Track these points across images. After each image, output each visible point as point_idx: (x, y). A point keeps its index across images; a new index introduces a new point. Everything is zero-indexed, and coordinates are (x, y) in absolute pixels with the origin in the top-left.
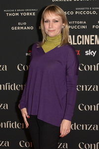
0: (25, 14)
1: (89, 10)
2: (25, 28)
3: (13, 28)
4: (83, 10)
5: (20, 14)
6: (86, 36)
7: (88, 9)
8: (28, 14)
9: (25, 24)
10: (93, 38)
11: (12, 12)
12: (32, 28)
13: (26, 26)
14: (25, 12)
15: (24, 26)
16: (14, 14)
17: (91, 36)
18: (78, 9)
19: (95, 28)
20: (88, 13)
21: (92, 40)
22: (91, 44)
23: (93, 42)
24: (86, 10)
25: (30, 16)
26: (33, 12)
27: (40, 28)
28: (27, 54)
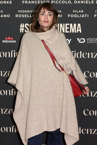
2: (2, 16)
6: (61, 24)
9: (2, 11)
12: (9, 16)
13: (3, 14)
17: (66, 24)
19: (70, 17)
20: (64, 2)
21: (67, 28)
22: (66, 32)
23: (68, 30)
25: (6, 4)
26: (9, 0)
27: (17, 16)
28: (4, 41)
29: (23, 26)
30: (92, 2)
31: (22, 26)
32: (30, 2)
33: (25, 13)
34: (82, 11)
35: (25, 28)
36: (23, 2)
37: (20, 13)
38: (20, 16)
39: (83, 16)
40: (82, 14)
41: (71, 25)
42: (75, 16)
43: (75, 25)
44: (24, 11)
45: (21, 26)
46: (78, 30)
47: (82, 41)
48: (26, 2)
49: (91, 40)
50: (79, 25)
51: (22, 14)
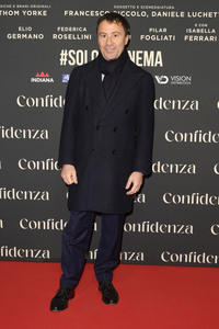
0: (29, 13)
1: (136, 10)
2: (30, 36)
3: (9, 36)
4: (126, 10)
5: (21, 13)
6: (129, 52)
7: (134, 7)
8: (35, 13)
9: (30, 29)
10: (142, 55)
11: (8, 9)
12: (41, 36)
13: (32, 33)
14: (29, 9)
15: (28, 33)
16: (11, 13)
17: (138, 52)
18: (118, 7)
19: (144, 39)
20: (133, 14)
21: (138, 58)
22: (138, 64)
23: (141, 62)
24: (131, 10)
25: (37, 16)
26: (42, 9)
27: (55, 36)
28: (33, 80)
29: (66, 54)
30: (182, 14)
31: (64, 54)
32: (76, 13)
33: (68, 33)
34: (165, 30)
35: (68, 57)
36: (66, 13)
37: (60, 32)
38: (60, 37)
39: (166, 38)
40: (164, 34)
41: (146, 53)
42: (153, 38)
43: (152, 53)
44: (67, 29)
45: (62, 54)
46: (157, 62)
47: (164, 80)
48: (71, 13)
49: (178, 80)
50: (159, 53)
51: (63, 33)
